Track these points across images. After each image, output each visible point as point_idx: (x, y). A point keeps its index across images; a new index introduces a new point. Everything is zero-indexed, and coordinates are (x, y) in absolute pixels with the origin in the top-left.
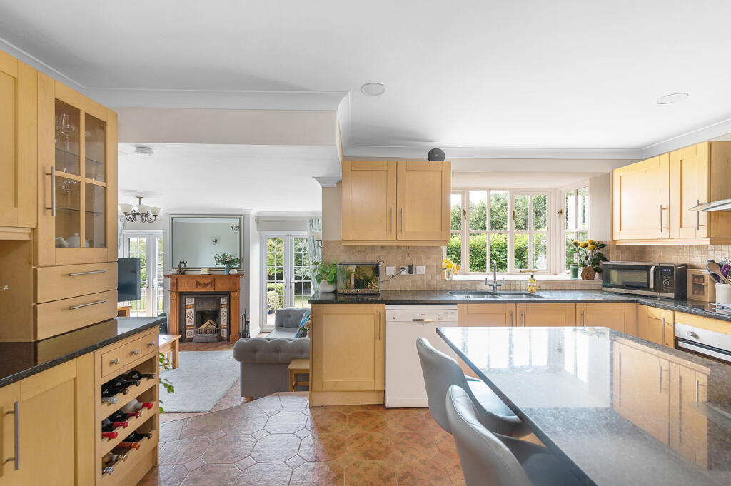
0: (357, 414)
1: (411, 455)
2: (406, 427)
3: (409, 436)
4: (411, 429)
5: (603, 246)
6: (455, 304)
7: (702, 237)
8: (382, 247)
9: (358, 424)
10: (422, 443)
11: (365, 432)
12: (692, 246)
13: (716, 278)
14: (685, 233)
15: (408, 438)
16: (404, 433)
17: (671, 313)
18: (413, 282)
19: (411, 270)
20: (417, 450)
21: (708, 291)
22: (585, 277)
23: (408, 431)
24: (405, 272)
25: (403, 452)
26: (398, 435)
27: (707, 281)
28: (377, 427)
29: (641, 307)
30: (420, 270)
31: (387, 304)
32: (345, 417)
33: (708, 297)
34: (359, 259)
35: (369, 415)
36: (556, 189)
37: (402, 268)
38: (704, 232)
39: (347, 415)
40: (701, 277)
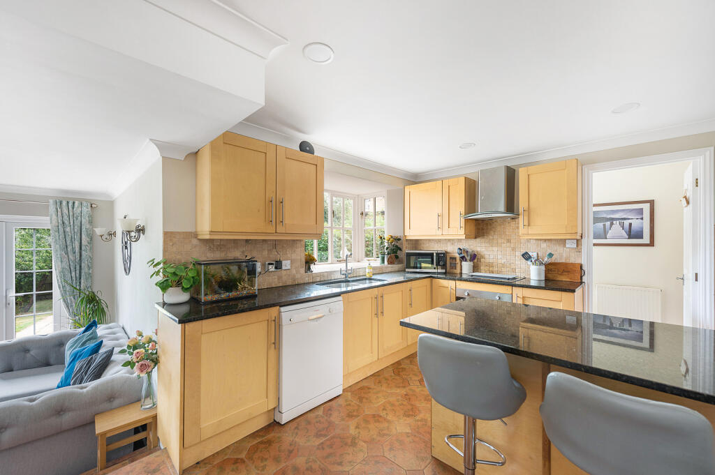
0: (254, 449)
1: (350, 462)
2: (318, 435)
3: (328, 443)
4: (325, 436)
5: (399, 239)
6: (340, 295)
7: (461, 234)
8: (247, 241)
9: (266, 459)
10: (346, 444)
11: (282, 465)
12: (446, 239)
13: (463, 258)
14: (452, 231)
15: (331, 446)
16: (322, 443)
17: (454, 282)
18: (280, 278)
19: (278, 265)
20: (349, 454)
21: (458, 266)
22: (390, 262)
23: (323, 440)
24: (272, 268)
25: (340, 464)
26: (318, 448)
27: (458, 261)
28: (291, 452)
29: (434, 280)
30: (286, 264)
31: (281, 306)
32: (242, 461)
33: (458, 271)
34: (218, 255)
35: (269, 442)
36: (358, 195)
37: (269, 264)
38: (462, 232)
39: (243, 456)
40: (455, 258)
